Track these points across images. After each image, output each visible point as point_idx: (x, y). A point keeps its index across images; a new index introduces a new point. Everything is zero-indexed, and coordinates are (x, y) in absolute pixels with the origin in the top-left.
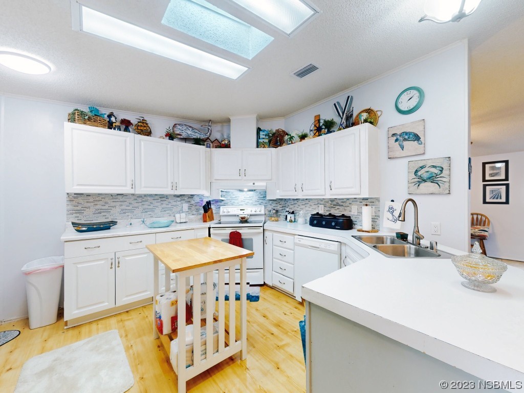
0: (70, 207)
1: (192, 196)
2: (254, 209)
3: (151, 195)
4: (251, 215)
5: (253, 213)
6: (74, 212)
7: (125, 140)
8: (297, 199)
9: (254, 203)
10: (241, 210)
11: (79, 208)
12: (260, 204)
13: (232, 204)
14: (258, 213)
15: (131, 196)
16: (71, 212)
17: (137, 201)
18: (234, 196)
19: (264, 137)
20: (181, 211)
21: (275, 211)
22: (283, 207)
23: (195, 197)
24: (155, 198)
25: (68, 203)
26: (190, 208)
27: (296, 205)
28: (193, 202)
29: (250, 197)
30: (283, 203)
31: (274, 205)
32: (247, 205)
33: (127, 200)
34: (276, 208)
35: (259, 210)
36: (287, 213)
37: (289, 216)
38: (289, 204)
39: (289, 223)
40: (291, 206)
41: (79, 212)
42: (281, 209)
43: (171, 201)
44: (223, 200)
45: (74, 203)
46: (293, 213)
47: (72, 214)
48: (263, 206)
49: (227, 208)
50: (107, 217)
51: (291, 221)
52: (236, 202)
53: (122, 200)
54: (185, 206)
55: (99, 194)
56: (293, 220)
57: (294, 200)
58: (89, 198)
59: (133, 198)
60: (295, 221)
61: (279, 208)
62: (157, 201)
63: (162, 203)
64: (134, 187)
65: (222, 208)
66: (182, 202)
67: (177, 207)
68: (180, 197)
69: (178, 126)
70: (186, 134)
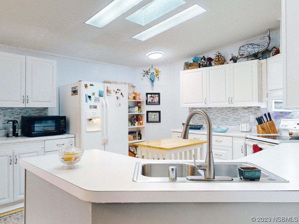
7: (202, 73)
10: (298, 124)
15: (215, 109)
17: (218, 112)
20: (248, 122)
24: (229, 110)
28: (259, 114)
33: (213, 111)
43: (240, 113)
53: (210, 111)
63: (233, 114)
64: (206, 103)
65: (283, 120)
66: (250, 113)
67: (245, 117)
68: (248, 109)
69: (242, 48)
70: (247, 52)
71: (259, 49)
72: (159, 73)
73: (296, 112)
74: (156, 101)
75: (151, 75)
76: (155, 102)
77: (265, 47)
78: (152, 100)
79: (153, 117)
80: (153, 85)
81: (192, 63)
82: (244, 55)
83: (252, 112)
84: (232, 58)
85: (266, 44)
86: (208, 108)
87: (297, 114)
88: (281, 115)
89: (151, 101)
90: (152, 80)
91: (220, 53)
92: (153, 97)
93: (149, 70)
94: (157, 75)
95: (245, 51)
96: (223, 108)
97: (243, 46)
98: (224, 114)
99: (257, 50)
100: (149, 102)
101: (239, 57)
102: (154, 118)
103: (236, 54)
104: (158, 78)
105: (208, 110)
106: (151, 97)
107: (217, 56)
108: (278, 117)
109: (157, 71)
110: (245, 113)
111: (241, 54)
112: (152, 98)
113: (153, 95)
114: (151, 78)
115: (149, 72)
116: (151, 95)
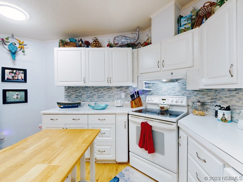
0: (66, 94)
1: (128, 87)
2: (175, 99)
3: (102, 87)
4: (171, 105)
5: (174, 103)
6: (67, 96)
7: (81, 52)
8: (236, 90)
9: (177, 94)
10: (163, 100)
11: (69, 94)
12: (183, 95)
13: (157, 94)
14: (179, 104)
15: (92, 88)
16: (66, 96)
17: (95, 91)
18: (158, 87)
19: (186, 22)
20: (120, 98)
21: (199, 104)
22: (212, 99)
23: (130, 88)
24: (105, 89)
25: (65, 92)
26: (126, 96)
27: (235, 99)
28: (128, 92)
29: (172, 88)
30: (212, 94)
31: (199, 96)
32: (169, 95)
33: (90, 90)
34: (202, 100)
35: (180, 101)
36: (217, 108)
37: (220, 113)
38: (222, 96)
39: (221, 122)
40: (225, 99)
41: (69, 96)
42: (209, 101)
43: (114, 91)
44: (150, 91)
45: (67, 92)
46: (228, 109)
47: (66, 97)
48: (185, 98)
49: (152, 98)
50: (80, 100)
51: (224, 120)
52: (160, 92)
53: (87, 90)
54: (123, 95)
55: (77, 87)
56: (229, 119)
57: (230, 90)
58: (73, 89)
59: (93, 89)
60: (232, 121)
61: (206, 99)
62: (105, 91)
63: (108, 92)
64: (85, 82)
65: (148, 97)
66: (121, 91)
67: (118, 95)
68: (120, 88)
69: (116, 38)
70: (121, 42)
71: (131, 41)
72: (25, 47)
73: (156, 91)
74: (20, 78)
75: (10, 45)
76: (18, 79)
77: (136, 40)
78: (13, 77)
79: (15, 97)
80: (14, 59)
81: (69, 42)
82: (118, 44)
83: (123, 90)
84: (109, 44)
85: (137, 38)
86: (85, 87)
87: (157, 92)
88: (143, 92)
89: (10, 77)
90: (11, 52)
91: (97, 38)
92: (15, 73)
93: (7, 39)
94: (22, 48)
95: (119, 41)
96: (99, 87)
97: (117, 37)
98: (100, 92)
99: (129, 41)
100: (8, 79)
101: (114, 45)
102: (17, 98)
103: (112, 42)
104: (23, 52)
105: (85, 88)
106: (12, 73)
107: (94, 41)
108: (141, 94)
109: (21, 44)
110: (118, 91)
111: (116, 43)
112: (13, 75)
113: (15, 71)
114: (11, 49)
115: (7, 42)
116: (11, 71)
